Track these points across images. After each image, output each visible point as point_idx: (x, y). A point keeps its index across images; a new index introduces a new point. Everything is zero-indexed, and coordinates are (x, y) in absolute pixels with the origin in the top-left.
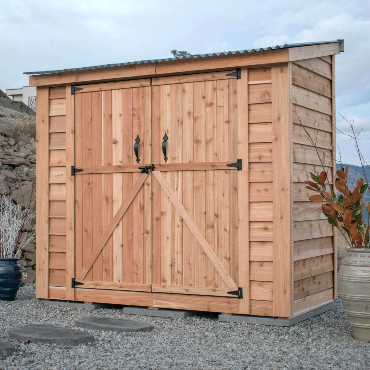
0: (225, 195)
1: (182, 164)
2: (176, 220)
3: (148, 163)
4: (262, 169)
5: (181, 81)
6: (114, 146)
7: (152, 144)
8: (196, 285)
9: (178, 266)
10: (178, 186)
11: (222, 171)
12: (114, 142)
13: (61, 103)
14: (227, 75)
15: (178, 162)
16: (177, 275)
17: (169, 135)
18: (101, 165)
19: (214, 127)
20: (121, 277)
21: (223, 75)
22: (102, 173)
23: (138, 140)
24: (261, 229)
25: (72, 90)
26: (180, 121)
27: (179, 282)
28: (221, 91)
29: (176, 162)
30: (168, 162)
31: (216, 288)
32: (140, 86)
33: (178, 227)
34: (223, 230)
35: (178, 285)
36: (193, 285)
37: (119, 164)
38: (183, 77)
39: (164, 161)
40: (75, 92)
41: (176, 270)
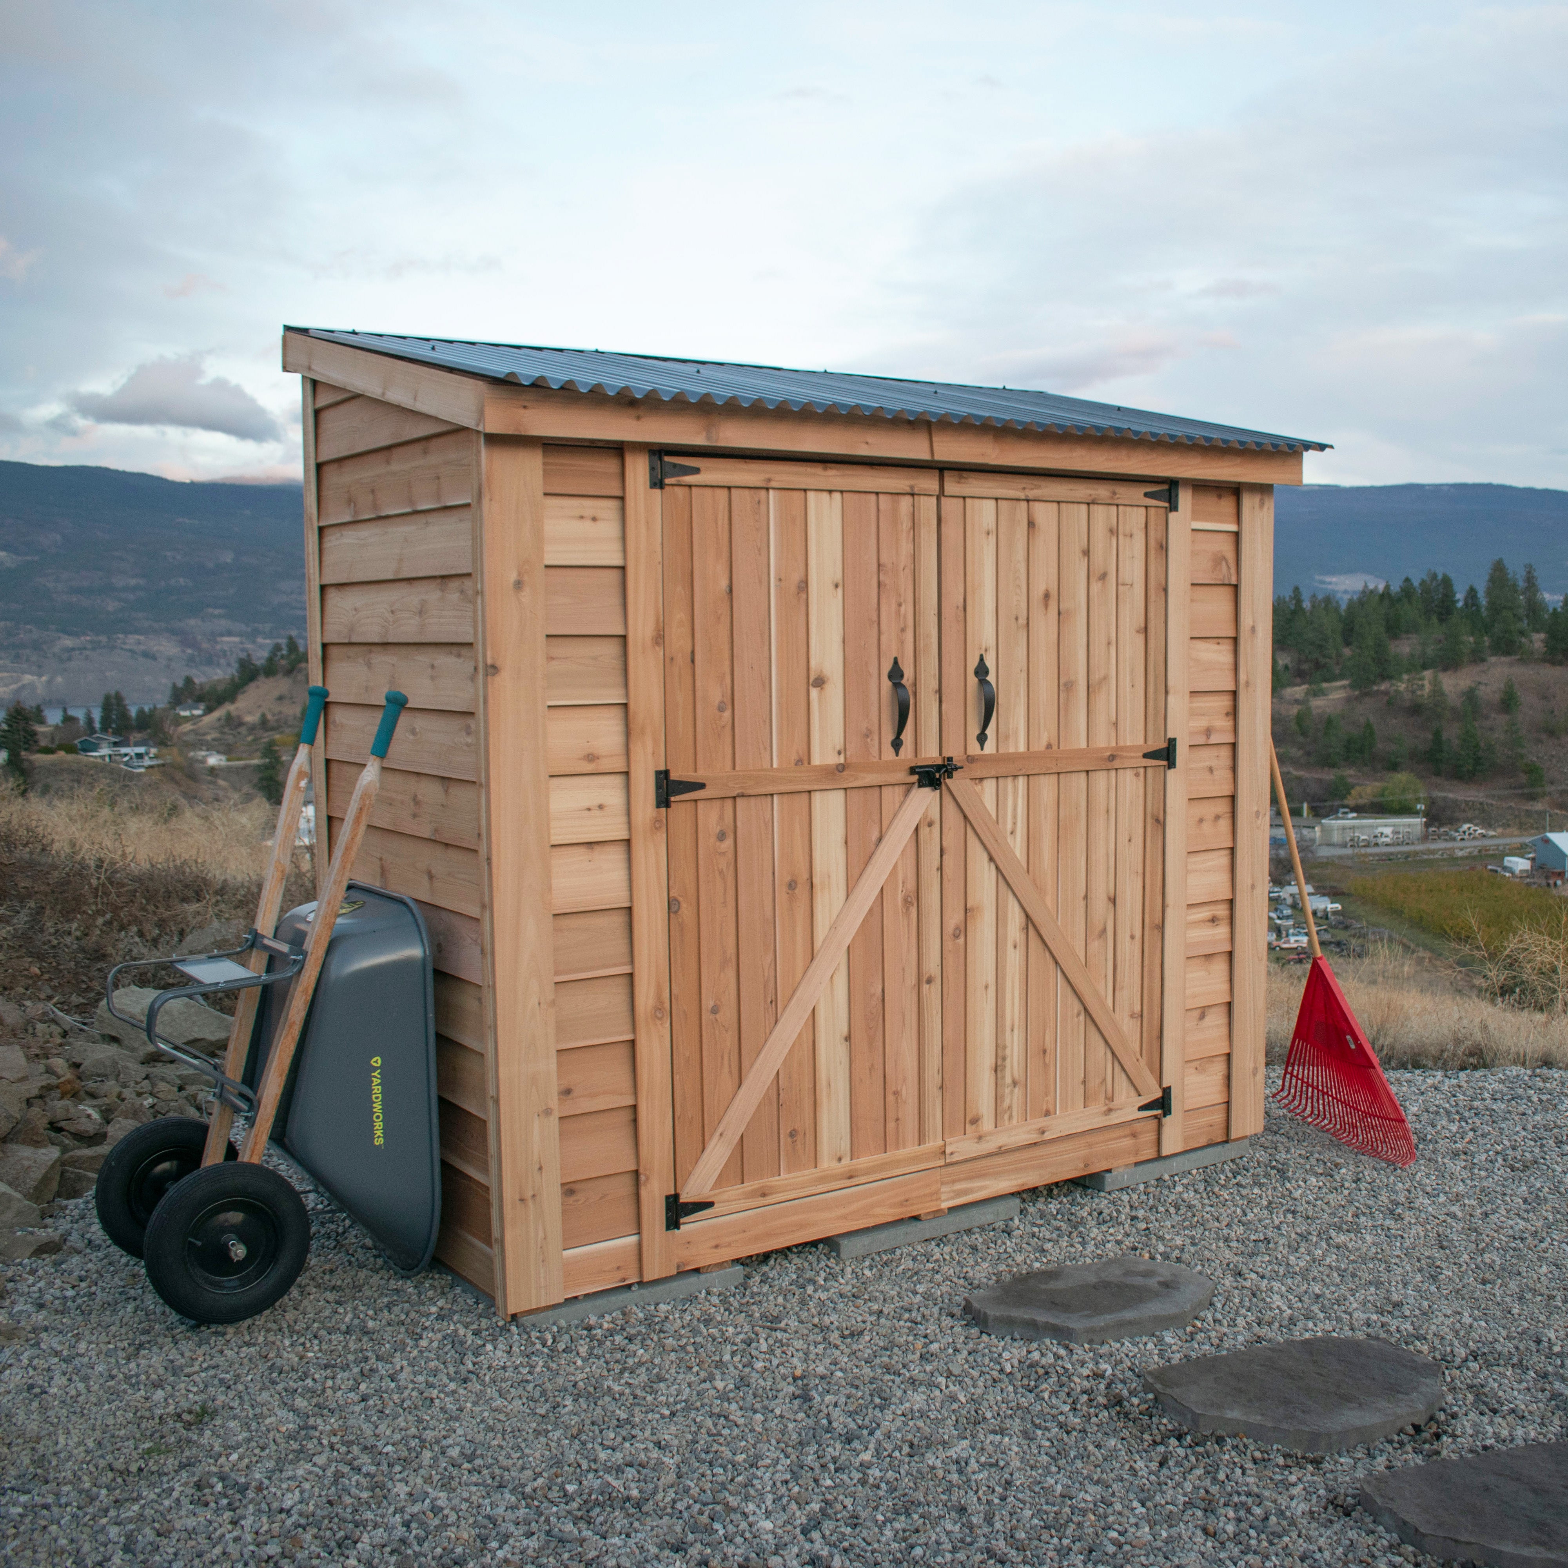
0: (1133, 841)
1: (1029, 756)
2: (1009, 927)
3: (930, 754)
4: (1208, 764)
5: (1031, 494)
6: (814, 692)
7: (940, 691)
8: (1061, 1109)
9: (1014, 1066)
10: (1015, 823)
11: (1128, 772)
12: (816, 679)
13: (589, 513)
14: (1146, 495)
15: (1017, 747)
16: (1012, 1092)
17: (990, 663)
18: (766, 765)
19: (1109, 644)
20: (845, 1145)
21: (1136, 493)
22: (772, 795)
23: (896, 674)
24: (1204, 921)
25: (652, 469)
26: (1022, 621)
27: (1015, 1114)
28: (1128, 539)
29: (1012, 750)
30: (990, 747)
31: (1112, 1105)
32: (908, 490)
33: (1015, 947)
34: (1128, 938)
35: (1015, 1121)
36: (1052, 1110)
37: (834, 760)
38: (1035, 481)
39: (977, 745)
40: (667, 481)
41: (1008, 1080)
